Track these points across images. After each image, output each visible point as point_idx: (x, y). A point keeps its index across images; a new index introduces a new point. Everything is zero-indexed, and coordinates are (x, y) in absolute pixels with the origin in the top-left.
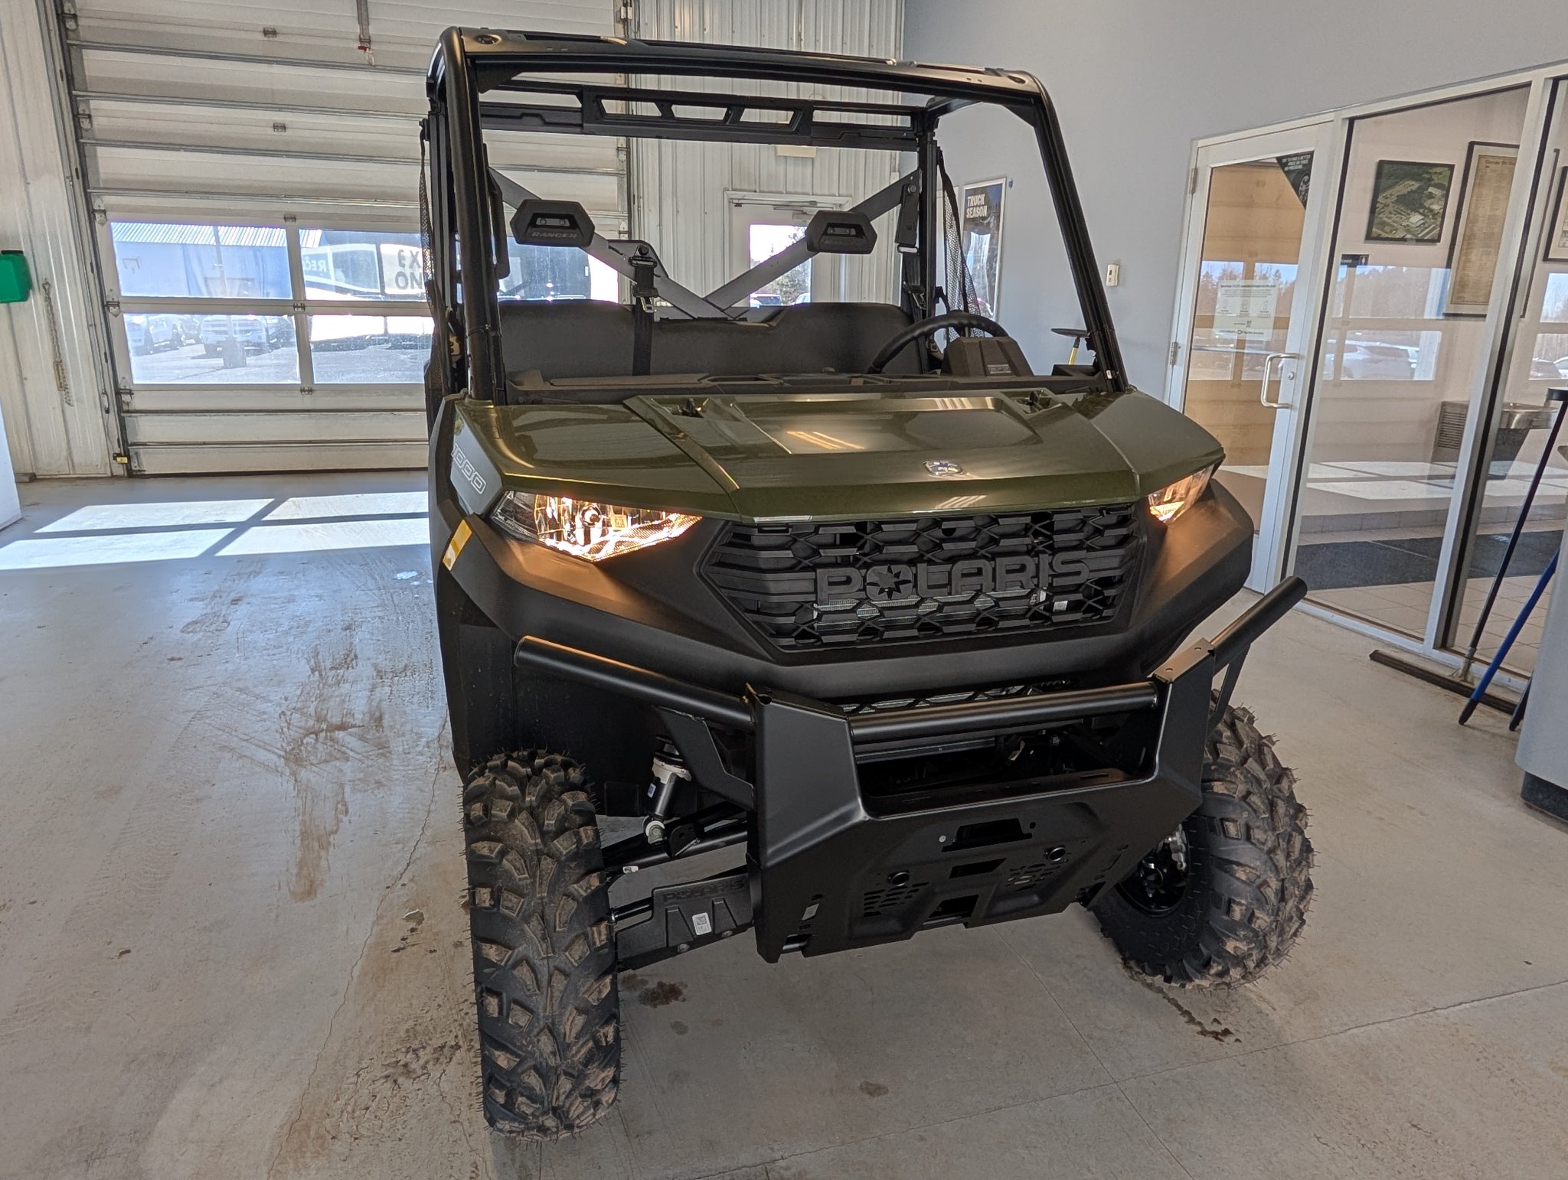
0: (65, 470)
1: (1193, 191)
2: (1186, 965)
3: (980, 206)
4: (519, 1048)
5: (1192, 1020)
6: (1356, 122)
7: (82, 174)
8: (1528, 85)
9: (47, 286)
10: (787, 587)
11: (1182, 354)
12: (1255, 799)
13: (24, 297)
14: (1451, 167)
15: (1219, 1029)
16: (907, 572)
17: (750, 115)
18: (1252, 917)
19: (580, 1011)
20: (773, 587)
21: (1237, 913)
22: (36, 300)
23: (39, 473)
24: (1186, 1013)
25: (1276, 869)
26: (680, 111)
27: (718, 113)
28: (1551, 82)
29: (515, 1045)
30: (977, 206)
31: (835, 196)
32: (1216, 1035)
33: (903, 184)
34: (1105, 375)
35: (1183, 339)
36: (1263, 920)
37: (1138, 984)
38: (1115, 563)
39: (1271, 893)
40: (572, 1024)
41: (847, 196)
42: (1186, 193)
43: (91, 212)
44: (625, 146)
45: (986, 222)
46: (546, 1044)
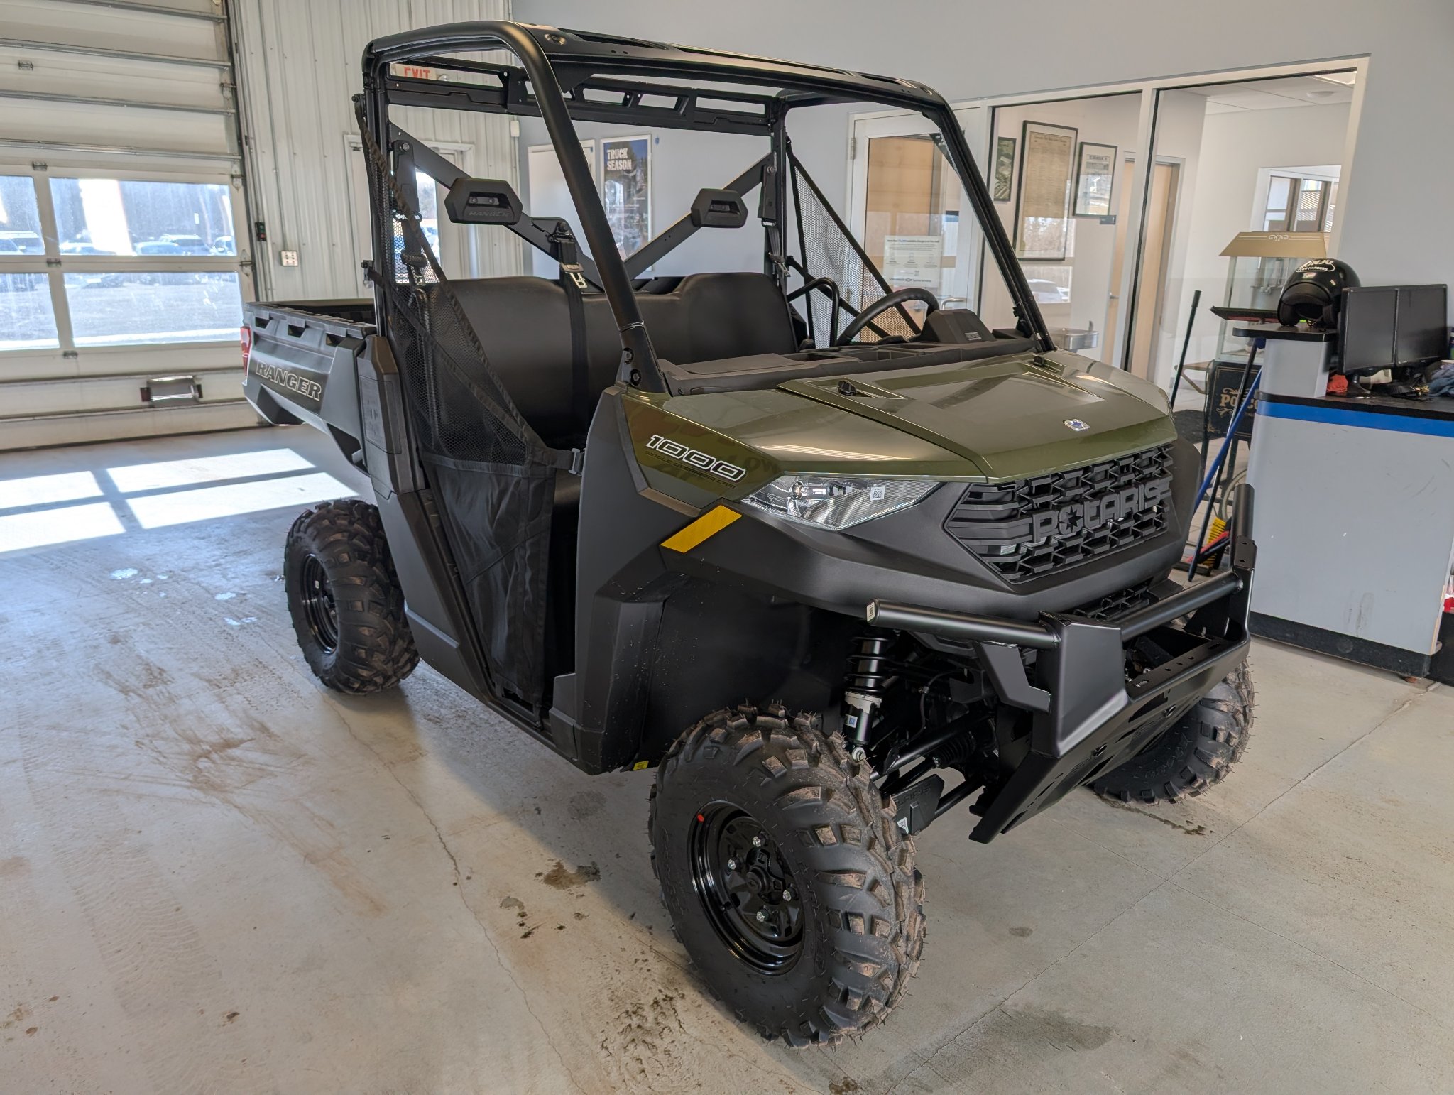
1: (854, 157)
2: (1173, 785)
3: (622, 159)
4: (877, 957)
5: (1174, 826)
6: (997, 110)
8: (1140, 92)
14: (1014, 141)
15: (1195, 827)
17: (647, 100)
18: (1229, 738)
21: (1222, 737)
24: (1167, 822)
25: (1241, 699)
28: (1155, 92)
29: (873, 955)
30: (619, 159)
31: (457, 142)
32: (1197, 832)
33: (763, 165)
34: (1036, 337)
36: (1236, 738)
37: (1121, 810)
39: (1241, 717)
41: (470, 143)
42: (847, 159)
44: (229, 82)
45: (631, 175)
46: (902, 946)
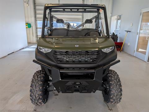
0: (32, 42)
2: (108, 101)
5: (108, 108)
7: (35, 17)
9: (32, 27)
10: (59, 57)
11: (139, 34)
12: (114, 84)
13: (30, 27)
15: (111, 109)
16: (71, 56)
17: (79, 10)
18: (113, 97)
19: (38, 94)
20: (58, 57)
21: (111, 97)
22: (31, 28)
23: (31, 42)
25: (116, 92)
26: (73, 10)
27: (76, 10)
32: (110, 110)
33: (96, 16)
35: (139, 32)
36: (114, 98)
38: (96, 56)
39: (115, 95)
40: (37, 96)
42: (140, 15)
43: (36, 20)
46: (34, 97)
